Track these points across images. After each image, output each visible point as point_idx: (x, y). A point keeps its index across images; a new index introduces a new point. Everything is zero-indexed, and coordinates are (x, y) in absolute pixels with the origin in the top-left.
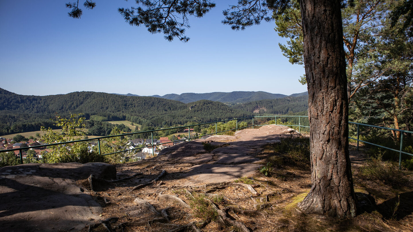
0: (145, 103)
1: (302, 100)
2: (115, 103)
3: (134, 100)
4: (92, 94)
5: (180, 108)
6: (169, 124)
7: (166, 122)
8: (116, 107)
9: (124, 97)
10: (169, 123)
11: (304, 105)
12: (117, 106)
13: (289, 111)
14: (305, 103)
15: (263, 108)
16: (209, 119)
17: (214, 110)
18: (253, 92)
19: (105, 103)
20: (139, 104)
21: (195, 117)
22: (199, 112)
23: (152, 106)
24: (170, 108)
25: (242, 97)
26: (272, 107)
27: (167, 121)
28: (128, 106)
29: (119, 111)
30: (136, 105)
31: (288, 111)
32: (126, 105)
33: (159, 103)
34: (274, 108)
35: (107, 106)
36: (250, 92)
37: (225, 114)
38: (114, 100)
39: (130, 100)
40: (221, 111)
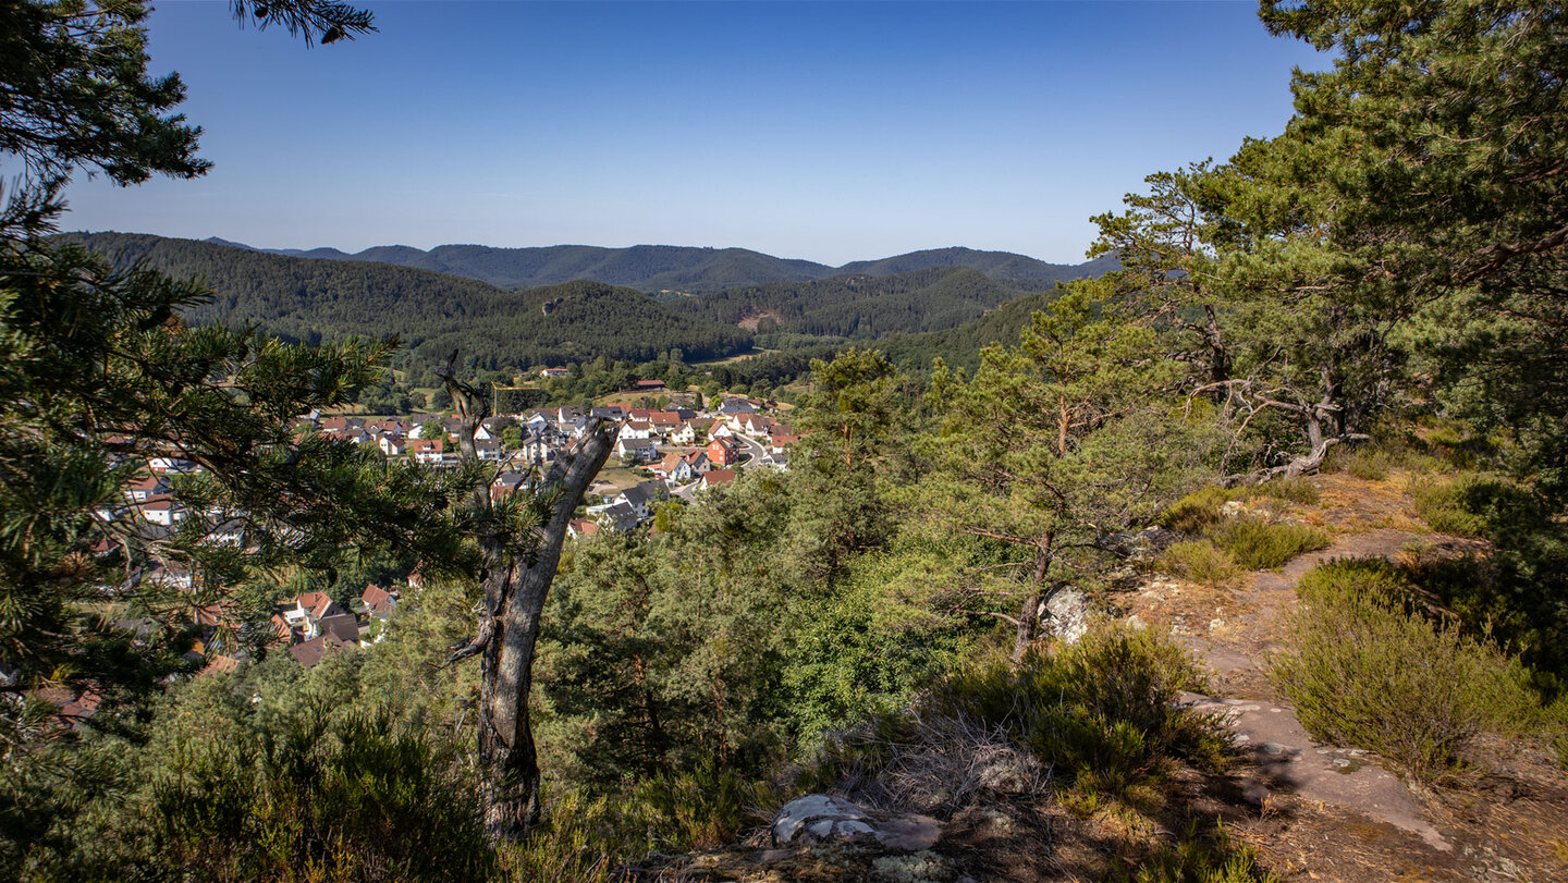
0: (369, 287)
1: (898, 287)
2: (260, 283)
3: (328, 275)
4: (154, 244)
5: (499, 306)
6: (488, 364)
7: (478, 359)
8: (267, 300)
9: (288, 261)
10: (488, 359)
11: (910, 308)
12: (270, 296)
13: (860, 326)
14: (912, 300)
15: (771, 314)
16: (616, 347)
17: (624, 319)
18: (710, 251)
19: (222, 282)
20: (349, 289)
21: (569, 343)
22: (577, 324)
23: (397, 296)
24: (459, 305)
25: (668, 269)
26: (801, 309)
27: (480, 353)
28: (313, 295)
29: (282, 314)
30: (341, 294)
31: (856, 326)
32: (302, 293)
33: (418, 286)
34: (806, 313)
35: (232, 293)
36: (699, 249)
37: (662, 331)
38: (254, 272)
39: (316, 273)
40: (647, 322)
